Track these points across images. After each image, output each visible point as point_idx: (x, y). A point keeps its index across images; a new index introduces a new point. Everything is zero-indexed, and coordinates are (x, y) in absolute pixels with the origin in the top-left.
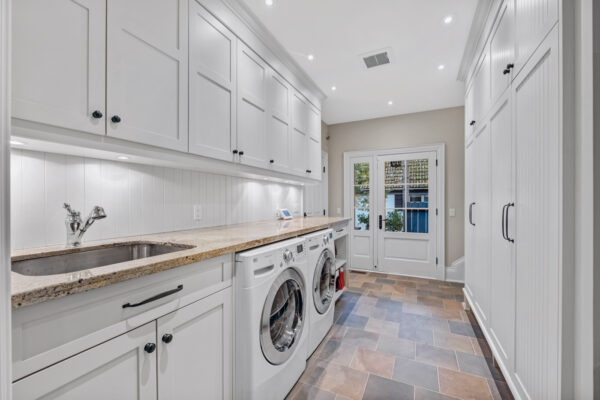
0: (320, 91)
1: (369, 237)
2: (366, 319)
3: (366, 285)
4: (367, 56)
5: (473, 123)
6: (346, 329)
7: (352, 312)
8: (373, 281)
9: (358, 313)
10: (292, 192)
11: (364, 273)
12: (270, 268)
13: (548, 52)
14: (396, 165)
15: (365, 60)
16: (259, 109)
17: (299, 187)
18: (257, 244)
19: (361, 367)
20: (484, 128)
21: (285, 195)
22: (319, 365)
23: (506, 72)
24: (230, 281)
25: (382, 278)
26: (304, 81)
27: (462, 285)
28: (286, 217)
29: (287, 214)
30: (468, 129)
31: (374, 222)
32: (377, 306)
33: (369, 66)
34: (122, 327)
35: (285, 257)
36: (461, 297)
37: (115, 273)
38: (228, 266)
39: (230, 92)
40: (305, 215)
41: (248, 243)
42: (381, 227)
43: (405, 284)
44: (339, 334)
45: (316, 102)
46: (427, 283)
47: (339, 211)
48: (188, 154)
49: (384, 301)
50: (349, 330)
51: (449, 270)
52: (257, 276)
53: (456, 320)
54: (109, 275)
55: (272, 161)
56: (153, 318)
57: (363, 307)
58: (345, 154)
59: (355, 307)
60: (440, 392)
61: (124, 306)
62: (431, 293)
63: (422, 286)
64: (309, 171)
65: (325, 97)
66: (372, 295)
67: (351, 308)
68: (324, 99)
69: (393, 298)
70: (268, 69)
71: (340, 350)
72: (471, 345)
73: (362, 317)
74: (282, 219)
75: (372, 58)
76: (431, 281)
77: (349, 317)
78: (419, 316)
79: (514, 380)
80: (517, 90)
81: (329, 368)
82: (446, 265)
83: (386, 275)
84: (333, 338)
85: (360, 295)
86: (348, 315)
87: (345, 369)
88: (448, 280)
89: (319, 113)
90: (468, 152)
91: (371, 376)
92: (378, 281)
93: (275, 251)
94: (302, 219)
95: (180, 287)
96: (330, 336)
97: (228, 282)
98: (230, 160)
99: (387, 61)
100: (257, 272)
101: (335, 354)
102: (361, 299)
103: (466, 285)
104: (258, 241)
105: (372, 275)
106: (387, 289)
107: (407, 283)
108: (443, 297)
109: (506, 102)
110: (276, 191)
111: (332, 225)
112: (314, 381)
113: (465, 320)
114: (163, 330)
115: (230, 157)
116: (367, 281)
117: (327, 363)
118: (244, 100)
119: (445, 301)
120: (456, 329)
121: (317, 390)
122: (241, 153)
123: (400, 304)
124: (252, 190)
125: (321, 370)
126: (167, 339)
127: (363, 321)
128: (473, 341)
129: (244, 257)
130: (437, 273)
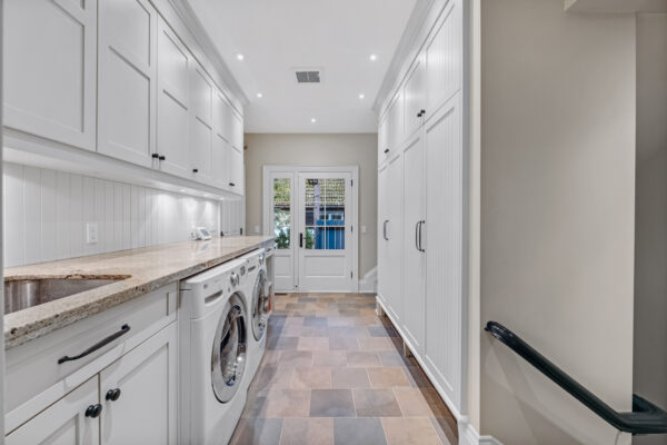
0: (243, 94)
1: (289, 256)
2: (297, 338)
3: (288, 306)
4: (300, 70)
5: (387, 151)
6: (278, 354)
7: (282, 335)
8: (295, 301)
9: (289, 335)
10: (209, 206)
11: (285, 294)
12: (219, 294)
13: (452, 110)
14: (312, 182)
15: (297, 74)
16: (183, 107)
17: (216, 202)
18: (203, 268)
19: (302, 386)
20: (397, 157)
21: (201, 211)
22: (260, 395)
23: (419, 115)
24: (175, 314)
25: (304, 297)
26: (228, 82)
27: (375, 294)
28: (204, 237)
29: (206, 233)
30: (382, 156)
31: (294, 240)
32: (305, 324)
33: (299, 81)
34: (58, 390)
35: (232, 280)
36: (374, 305)
37: (57, 316)
38: (173, 297)
39: (149, 79)
40: (222, 235)
41: (194, 268)
42: (301, 246)
43: (326, 300)
44: (273, 360)
45: (239, 106)
46: (343, 296)
47: (257, 229)
48: (96, 154)
49: (310, 319)
50: (283, 354)
51: (362, 282)
52: (209, 305)
53: (373, 325)
54: (50, 319)
55: (195, 171)
56: (95, 372)
57: (291, 328)
58: (264, 168)
59: (284, 329)
60: (372, 388)
61: (61, 361)
62: (349, 305)
63: (340, 299)
64: (232, 185)
65: (248, 102)
66: (298, 315)
67: (280, 332)
68: (247, 105)
69: (317, 315)
70: (190, 58)
71: (277, 375)
72: (387, 343)
73: (292, 338)
74: (199, 239)
75: (304, 74)
76: (347, 294)
77: (280, 340)
78: (344, 327)
79: (425, 360)
80: (428, 131)
81: (270, 396)
82: (359, 278)
83: (306, 294)
84: (268, 365)
85: (286, 317)
86: (277, 338)
87: (287, 392)
88: (361, 292)
89: (242, 120)
90: (382, 177)
91: (313, 391)
92: (299, 300)
93: (222, 275)
94: (219, 239)
95: (126, 328)
96: (263, 365)
97: (173, 316)
98: (149, 166)
99: (317, 80)
100: (209, 299)
101: (273, 380)
102: (288, 320)
103: (379, 293)
104: (203, 265)
105: (294, 295)
106: (311, 307)
107: (327, 299)
108: (359, 307)
109: (418, 140)
110: (191, 206)
111: (263, 244)
112: (257, 412)
113: (379, 324)
114: (108, 386)
115: (148, 162)
116: (290, 301)
117: (268, 390)
118: (164, 91)
119: (362, 310)
120: (374, 333)
121: (263, 420)
122: (163, 158)
123: (324, 319)
124: (164, 204)
125: (262, 400)
126: (113, 396)
127: (294, 341)
128: (387, 340)
129: (192, 285)
130: (351, 287)
